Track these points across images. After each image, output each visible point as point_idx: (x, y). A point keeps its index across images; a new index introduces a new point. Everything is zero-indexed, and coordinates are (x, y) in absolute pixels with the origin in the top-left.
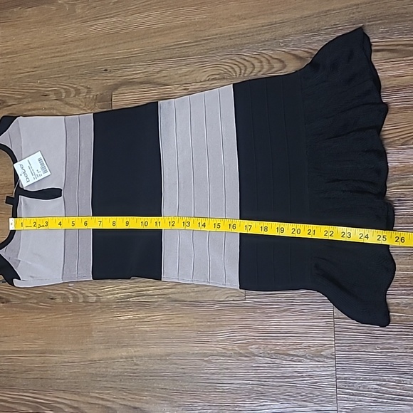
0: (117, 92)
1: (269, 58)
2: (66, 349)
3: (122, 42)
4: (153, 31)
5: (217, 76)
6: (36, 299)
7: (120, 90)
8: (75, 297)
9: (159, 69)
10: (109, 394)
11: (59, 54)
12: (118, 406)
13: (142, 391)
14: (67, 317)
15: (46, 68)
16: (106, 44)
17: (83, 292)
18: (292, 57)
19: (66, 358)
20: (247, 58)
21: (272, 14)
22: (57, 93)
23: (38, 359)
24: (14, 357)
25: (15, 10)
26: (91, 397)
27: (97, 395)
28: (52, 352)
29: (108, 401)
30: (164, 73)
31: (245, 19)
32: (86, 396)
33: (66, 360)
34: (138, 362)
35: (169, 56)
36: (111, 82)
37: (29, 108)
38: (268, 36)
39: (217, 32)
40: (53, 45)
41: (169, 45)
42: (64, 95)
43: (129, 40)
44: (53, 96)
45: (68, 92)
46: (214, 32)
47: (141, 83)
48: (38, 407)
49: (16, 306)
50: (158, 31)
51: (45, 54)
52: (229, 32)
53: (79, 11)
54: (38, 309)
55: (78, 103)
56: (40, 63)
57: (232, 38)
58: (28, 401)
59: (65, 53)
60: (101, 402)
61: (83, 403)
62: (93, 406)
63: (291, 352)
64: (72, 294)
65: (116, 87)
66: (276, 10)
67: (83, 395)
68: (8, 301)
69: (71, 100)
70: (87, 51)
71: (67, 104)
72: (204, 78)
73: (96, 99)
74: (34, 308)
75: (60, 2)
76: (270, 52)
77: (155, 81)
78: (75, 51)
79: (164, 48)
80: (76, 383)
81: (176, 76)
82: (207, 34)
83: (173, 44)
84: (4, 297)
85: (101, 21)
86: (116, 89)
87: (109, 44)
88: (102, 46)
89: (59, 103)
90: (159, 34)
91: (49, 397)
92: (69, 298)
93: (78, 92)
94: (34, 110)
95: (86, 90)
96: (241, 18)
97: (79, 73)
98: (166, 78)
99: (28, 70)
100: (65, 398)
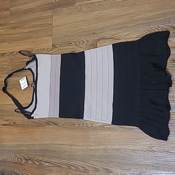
0: (99, 42)
1: (162, 28)
2: (80, 144)
3: (101, 21)
4: (113, 17)
5: (140, 36)
6: (68, 124)
7: (100, 42)
8: (83, 125)
9: (116, 33)
10: (96, 163)
11: (76, 27)
12: (100, 168)
13: (110, 163)
14: (80, 132)
15: (71, 32)
16: (94, 23)
17: (86, 122)
18: (172, 28)
19: (80, 148)
20: (153, 28)
21: (164, 9)
22: (75, 42)
23: (69, 148)
24: (60, 146)
25: (59, 8)
26: (90, 164)
27: (92, 163)
28: (74, 145)
29: (96, 166)
30: (118, 35)
31: (152, 12)
32: (88, 163)
33: (80, 149)
34: (108, 151)
35: (120, 27)
36: (97, 38)
37: (65, 48)
38: (162, 19)
39: (140, 17)
40: (74, 23)
41: (120, 23)
42: (78, 43)
43: (104, 21)
44: (73, 44)
45: (79, 42)
46: (139, 17)
47: (109, 39)
48: (69, 166)
49: (60, 127)
50: (116, 17)
51: (71, 26)
52: (145, 17)
53: (84, 9)
54: (69, 128)
55: (83, 47)
56: (68, 30)
57: (146, 19)
58: (66, 163)
59: (78, 26)
60: (93, 166)
61: (87, 166)
62: (90, 167)
63: (170, 151)
64: (82, 123)
65: (99, 40)
66: (165, 8)
67: (86, 163)
68: (57, 125)
69: (81, 45)
70: (87, 25)
71: (79, 47)
72: (134, 37)
73: (91, 45)
74: (67, 128)
75: (76, 5)
76: (162, 26)
77: (114, 38)
78: (82, 25)
79: (118, 24)
80: (84, 158)
81: (123, 36)
82: (136, 18)
83: (122, 22)
84: (56, 123)
85: (93, 13)
86: (98, 41)
87: (96, 23)
88: (93, 23)
89: (76, 46)
90: (116, 18)
91: (74, 163)
92: (80, 125)
93: (83, 42)
94: (66, 49)
95: (86, 41)
96: (150, 11)
97: (84, 34)
98: (119, 37)
99: (64, 33)
100: (80, 163)
